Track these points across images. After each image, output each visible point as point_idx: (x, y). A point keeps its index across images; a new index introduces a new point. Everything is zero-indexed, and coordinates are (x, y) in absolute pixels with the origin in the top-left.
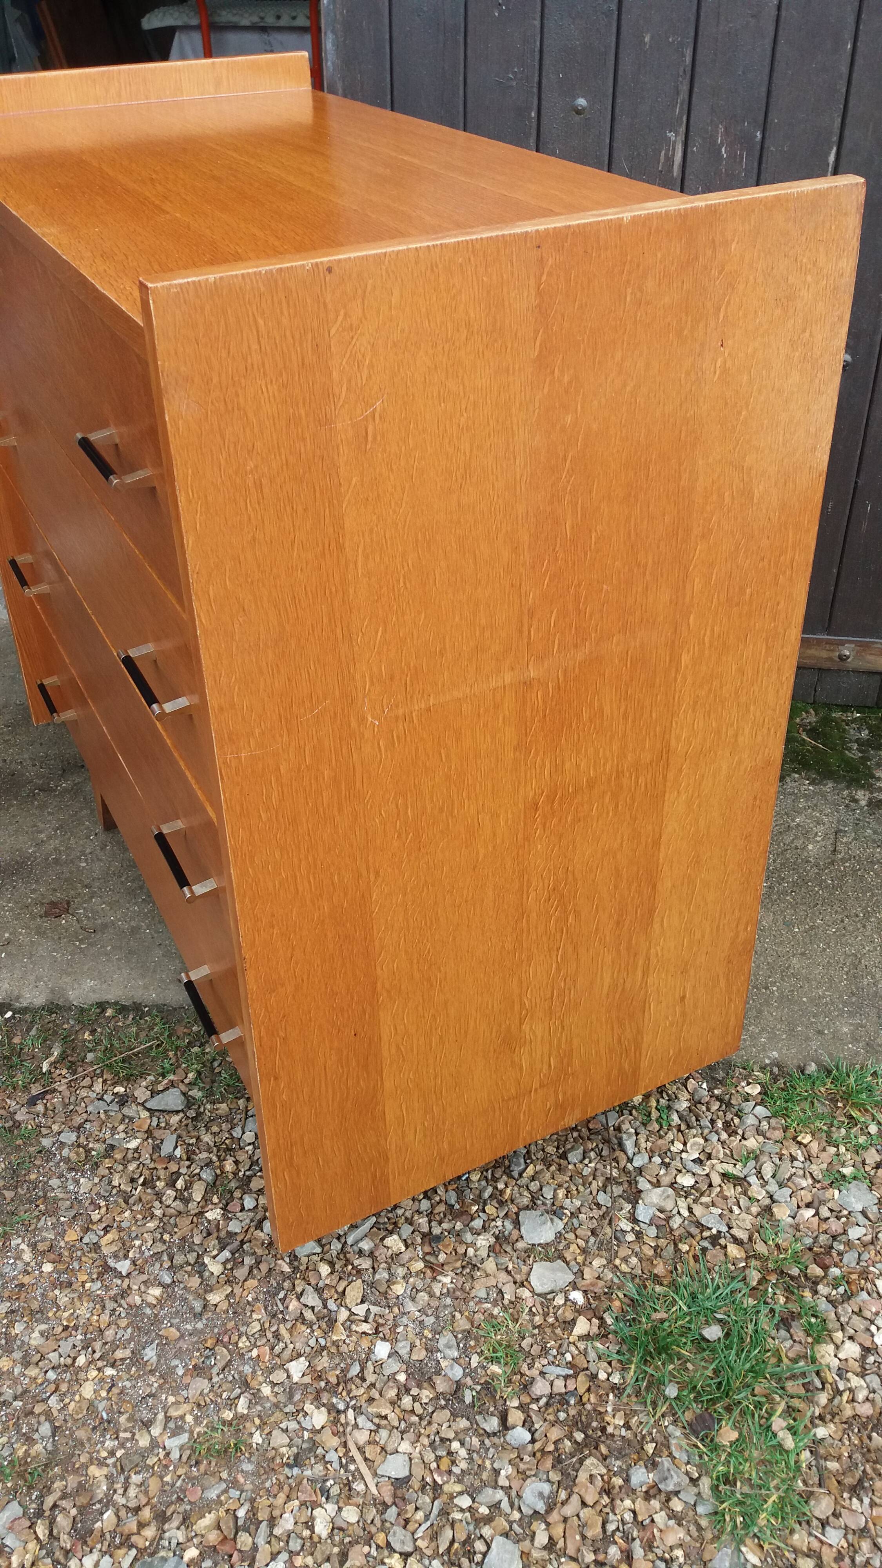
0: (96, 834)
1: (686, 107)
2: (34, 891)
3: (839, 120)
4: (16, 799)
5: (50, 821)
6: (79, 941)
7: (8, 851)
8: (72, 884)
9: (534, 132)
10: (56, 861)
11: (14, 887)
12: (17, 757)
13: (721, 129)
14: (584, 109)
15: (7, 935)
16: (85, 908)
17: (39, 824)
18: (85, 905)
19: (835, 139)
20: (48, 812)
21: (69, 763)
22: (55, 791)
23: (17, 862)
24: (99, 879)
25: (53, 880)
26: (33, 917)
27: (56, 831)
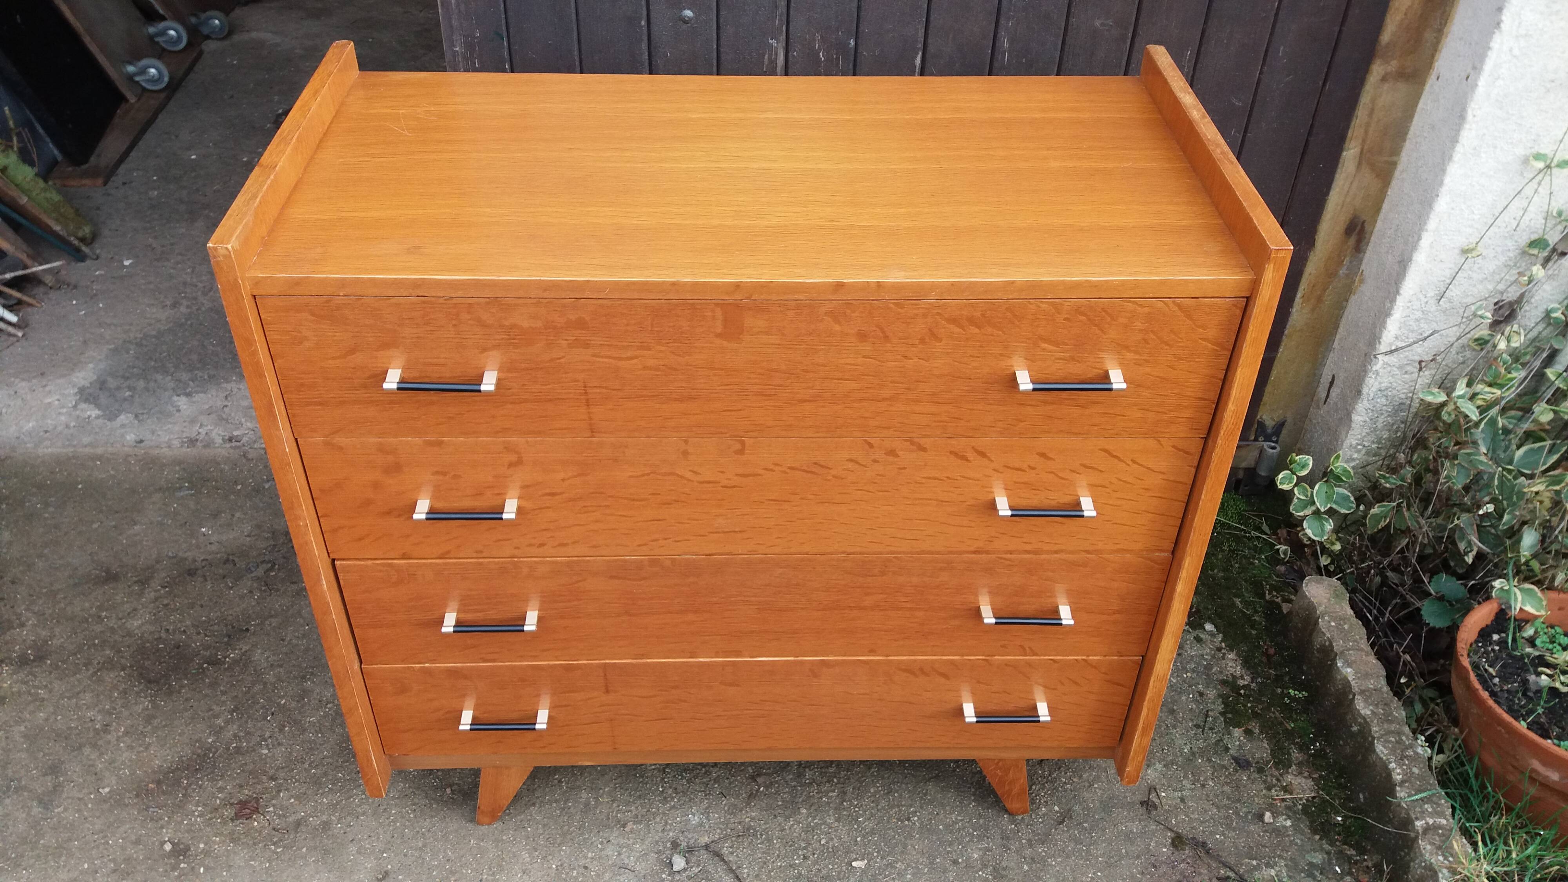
0: (273, 714)
1: (784, 19)
2: (221, 790)
3: (923, 31)
4: (186, 678)
5: (224, 702)
6: (274, 844)
7: (187, 744)
8: (257, 777)
9: (645, 38)
10: (238, 750)
11: (200, 787)
12: (179, 625)
13: (818, 37)
14: (690, 19)
15: (202, 846)
16: (274, 806)
17: (214, 707)
18: (274, 802)
19: (920, 46)
20: (221, 691)
21: (233, 627)
22: (224, 663)
23: (199, 756)
24: (283, 768)
25: (238, 774)
26: (224, 822)
27: (232, 715)
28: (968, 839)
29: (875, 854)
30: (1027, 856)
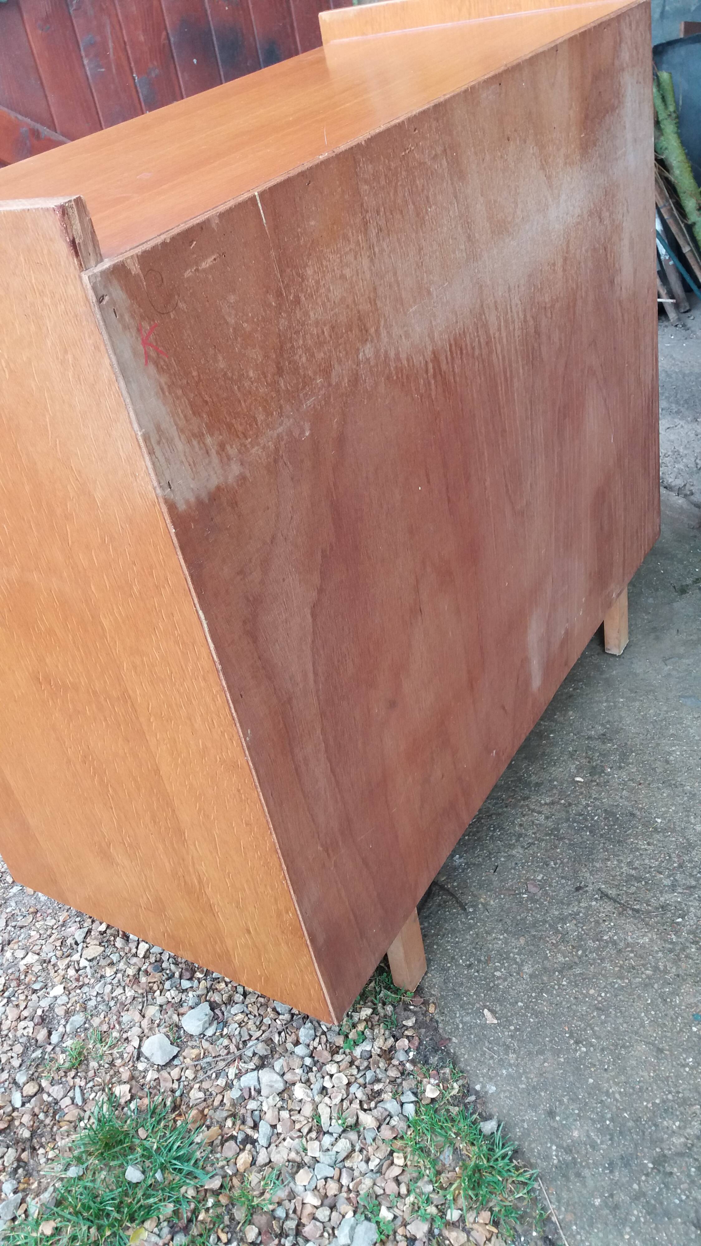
28: (594, 1116)
29: (512, 1028)
30: (616, 1198)
